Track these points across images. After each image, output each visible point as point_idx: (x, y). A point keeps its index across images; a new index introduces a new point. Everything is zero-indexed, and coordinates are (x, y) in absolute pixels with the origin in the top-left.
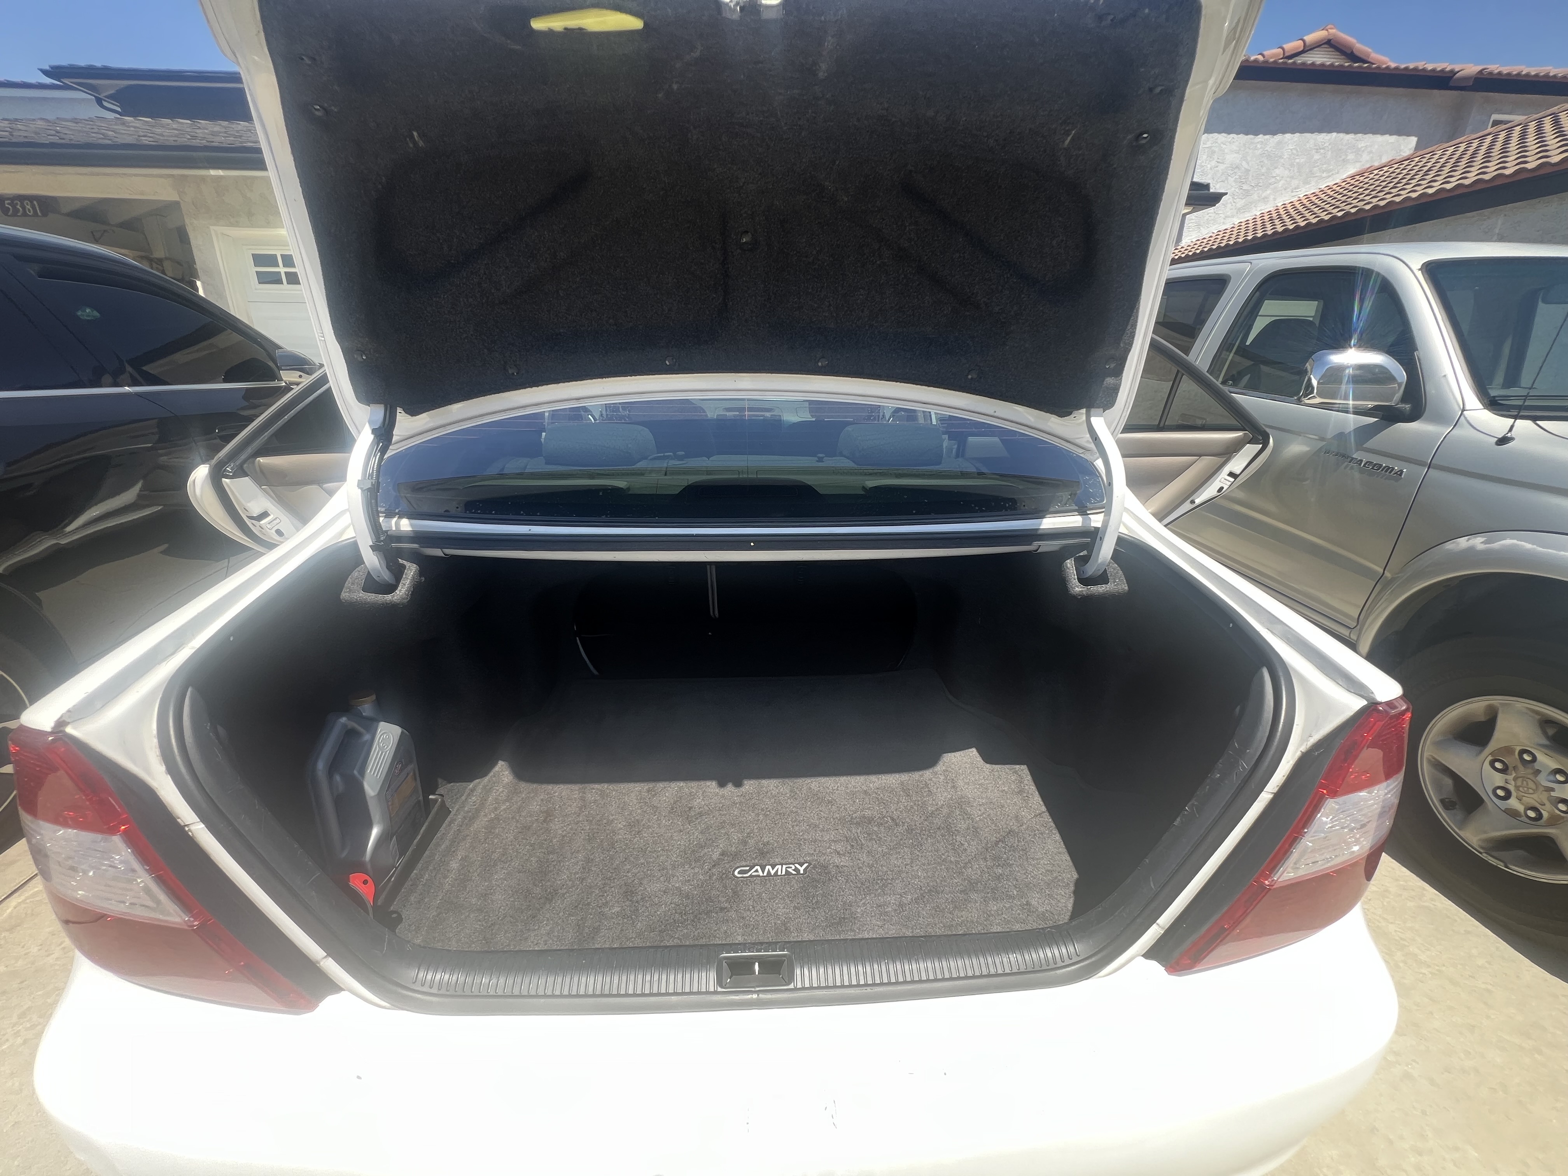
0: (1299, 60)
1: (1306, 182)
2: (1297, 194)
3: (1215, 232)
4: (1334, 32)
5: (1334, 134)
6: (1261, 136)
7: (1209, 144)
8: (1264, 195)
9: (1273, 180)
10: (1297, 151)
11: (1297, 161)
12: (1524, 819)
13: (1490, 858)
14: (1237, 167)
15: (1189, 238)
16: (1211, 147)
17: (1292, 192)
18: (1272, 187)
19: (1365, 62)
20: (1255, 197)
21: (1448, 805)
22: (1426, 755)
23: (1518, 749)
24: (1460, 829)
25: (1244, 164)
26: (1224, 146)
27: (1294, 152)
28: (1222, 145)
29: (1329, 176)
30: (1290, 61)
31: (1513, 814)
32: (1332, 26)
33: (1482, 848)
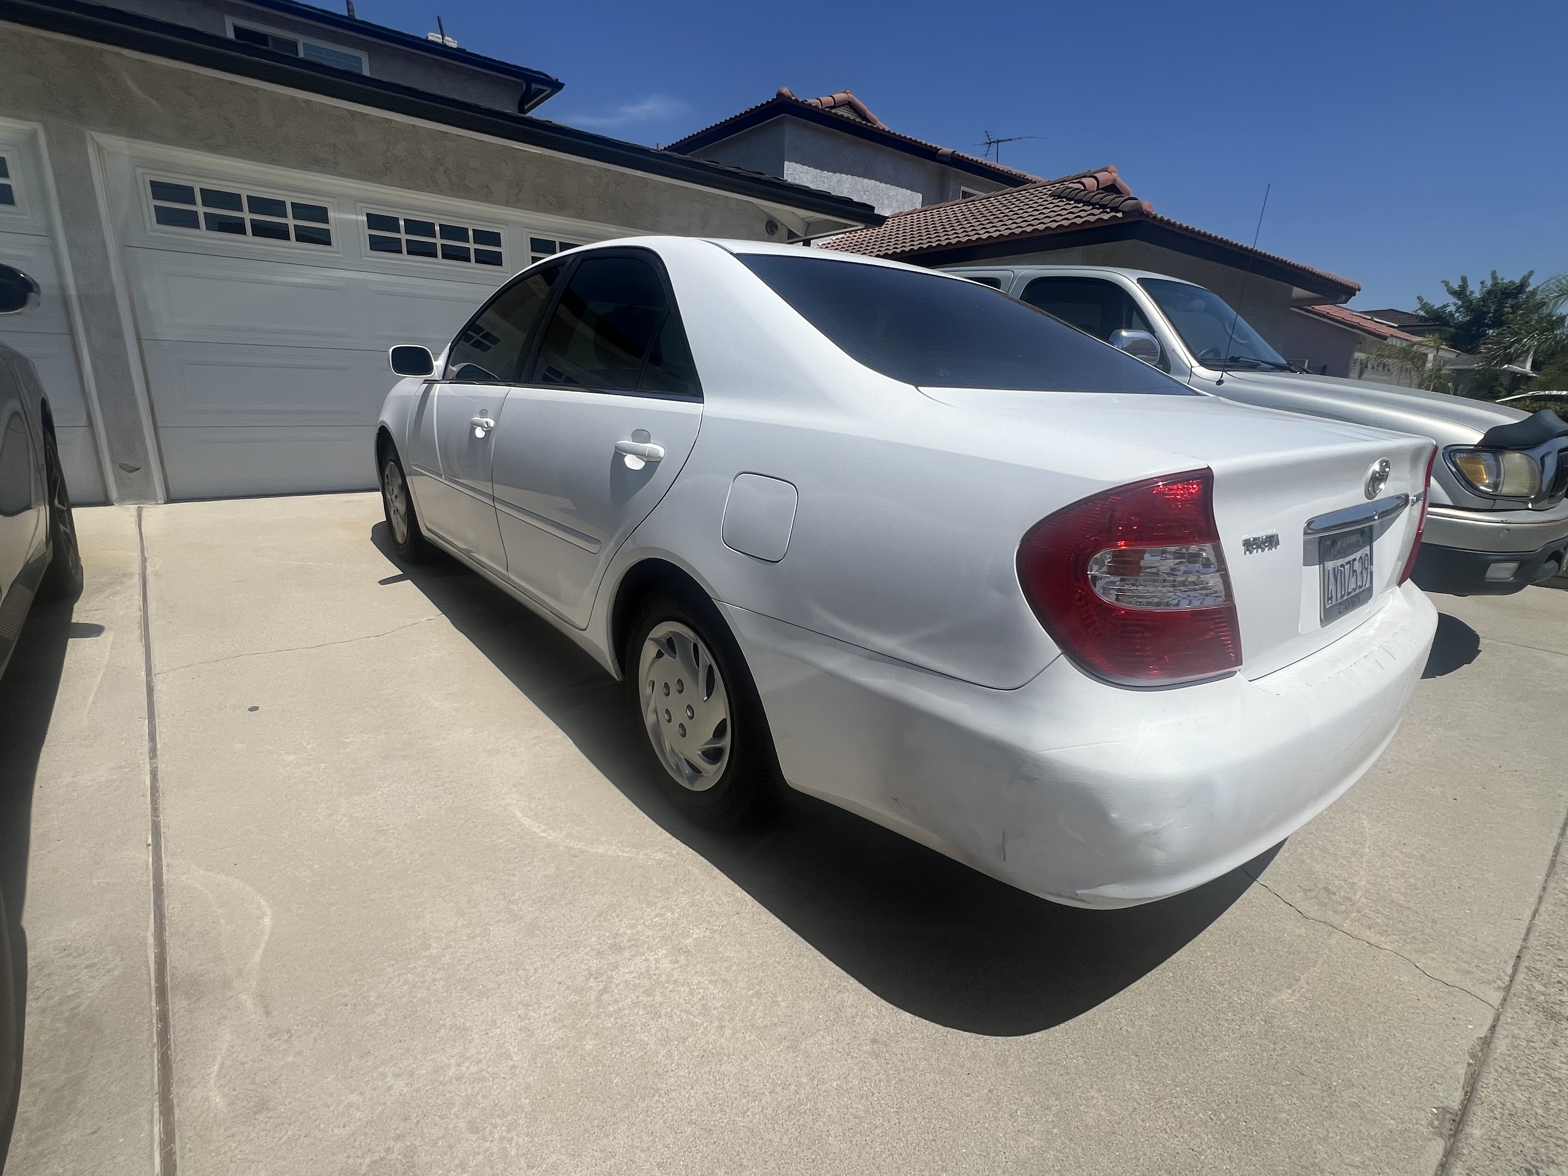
0: (833, 111)
4: (851, 96)
19: (869, 122)
32: (849, 91)
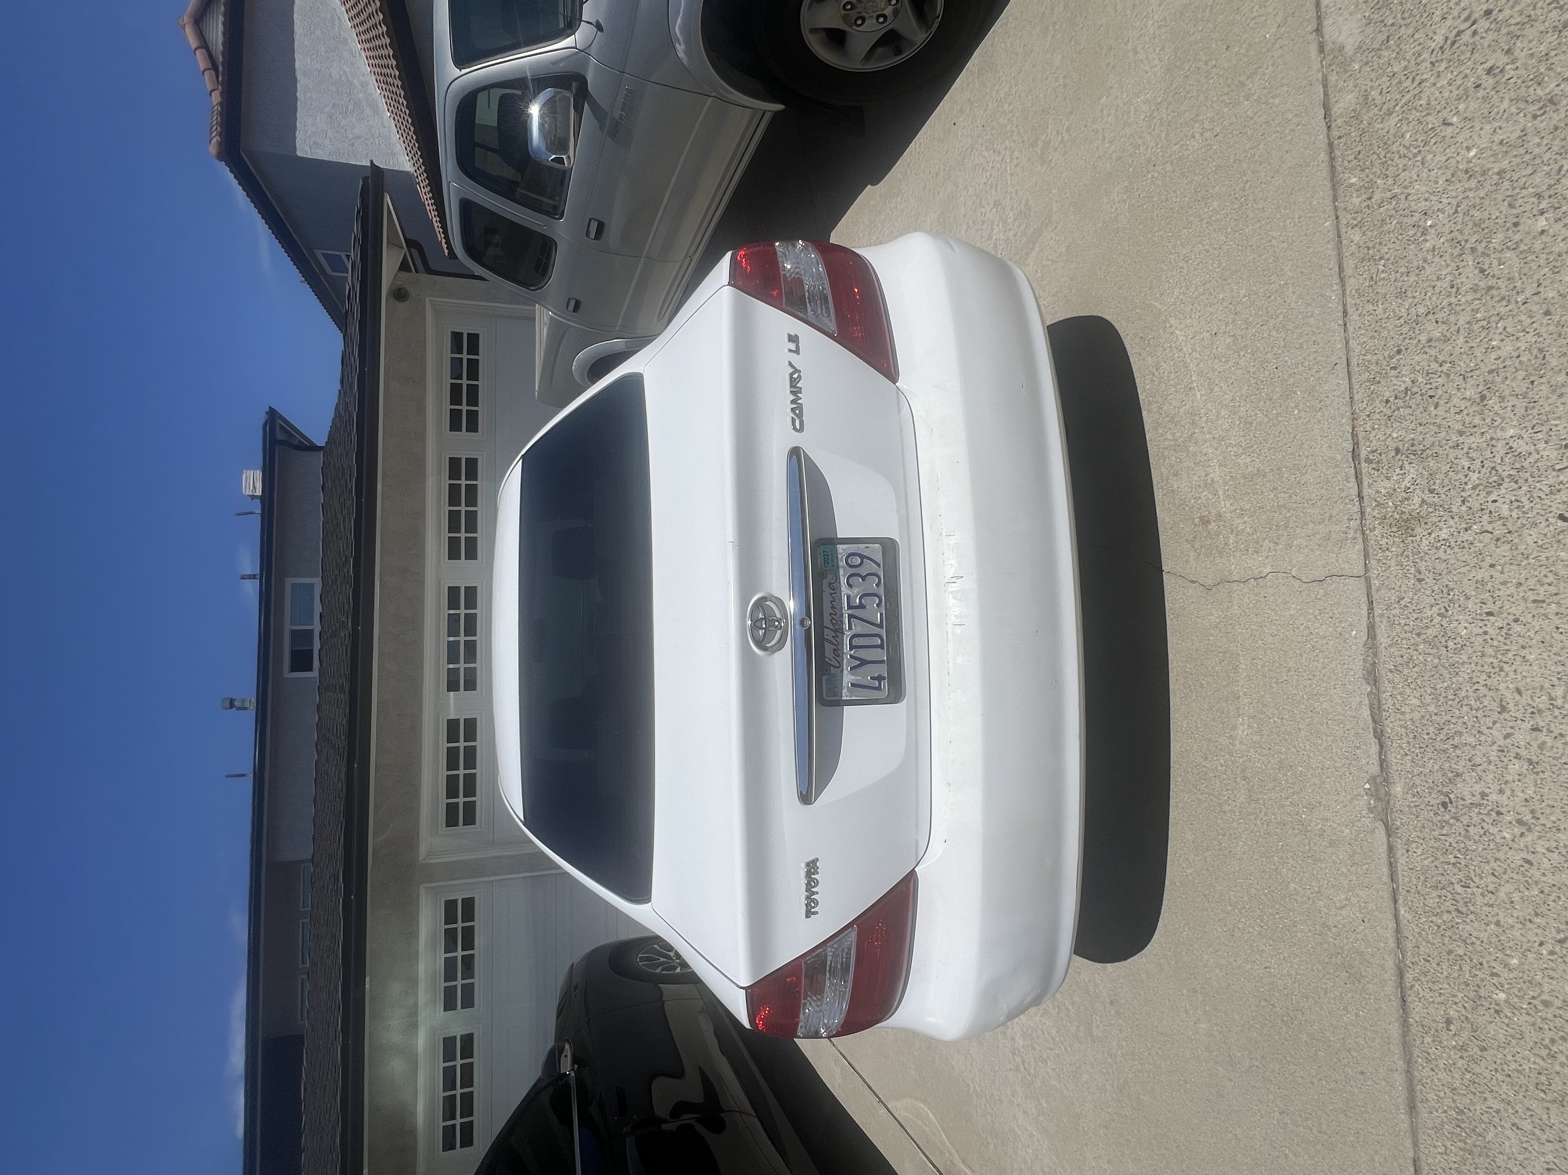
1: (345, 42)
2: (357, 53)
3: (398, 136)
4: (186, 18)
5: (295, 16)
6: (298, 94)
7: (307, 148)
8: (358, 86)
9: (343, 78)
10: (313, 54)
11: (323, 53)
12: (899, 6)
13: (934, 27)
14: (331, 117)
15: (405, 163)
16: (310, 146)
17: (355, 57)
18: (350, 79)
20: (361, 96)
21: (898, 51)
22: (859, 67)
23: (843, 12)
24: (916, 44)
25: (327, 110)
26: (309, 132)
27: (314, 57)
28: (308, 135)
29: (339, 18)
30: (221, 68)
31: (896, 12)
32: (181, 20)
33: (927, 31)
